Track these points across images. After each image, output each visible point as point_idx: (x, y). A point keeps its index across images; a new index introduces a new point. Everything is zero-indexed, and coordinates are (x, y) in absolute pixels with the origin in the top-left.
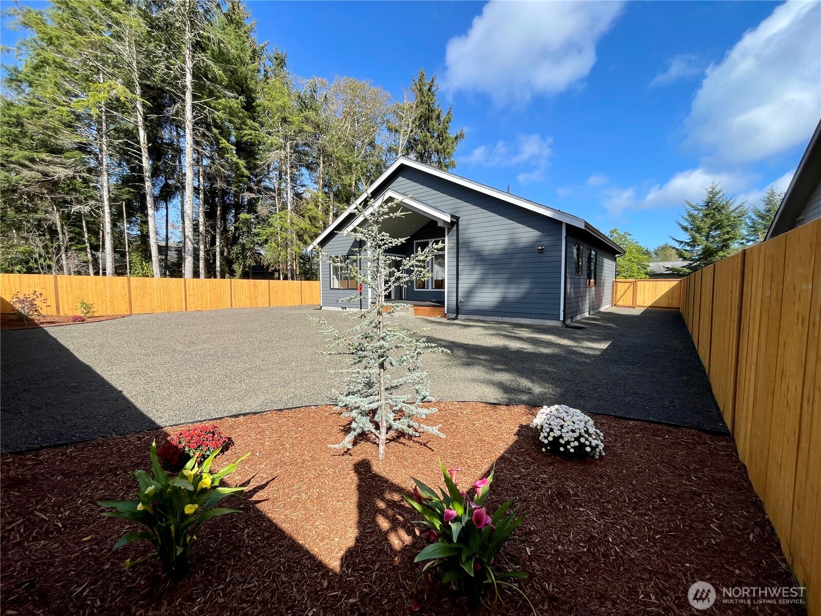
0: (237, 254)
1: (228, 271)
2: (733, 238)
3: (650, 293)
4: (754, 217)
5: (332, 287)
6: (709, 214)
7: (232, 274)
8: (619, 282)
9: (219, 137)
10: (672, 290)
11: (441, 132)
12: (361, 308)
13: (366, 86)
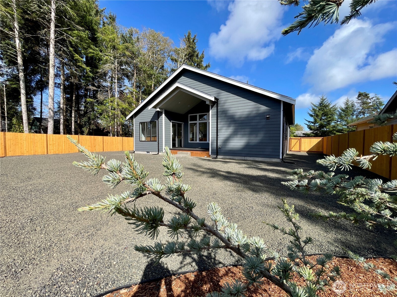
0: (85, 122)
1: (79, 131)
2: (332, 120)
3: (308, 144)
4: (340, 111)
5: (141, 140)
6: (321, 109)
7: (82, 133)
8: (292, 139)
9: (74, 53)
10: (319, 143)
11: (199, 63)
12: (158, 152)
13: (160, 35)
